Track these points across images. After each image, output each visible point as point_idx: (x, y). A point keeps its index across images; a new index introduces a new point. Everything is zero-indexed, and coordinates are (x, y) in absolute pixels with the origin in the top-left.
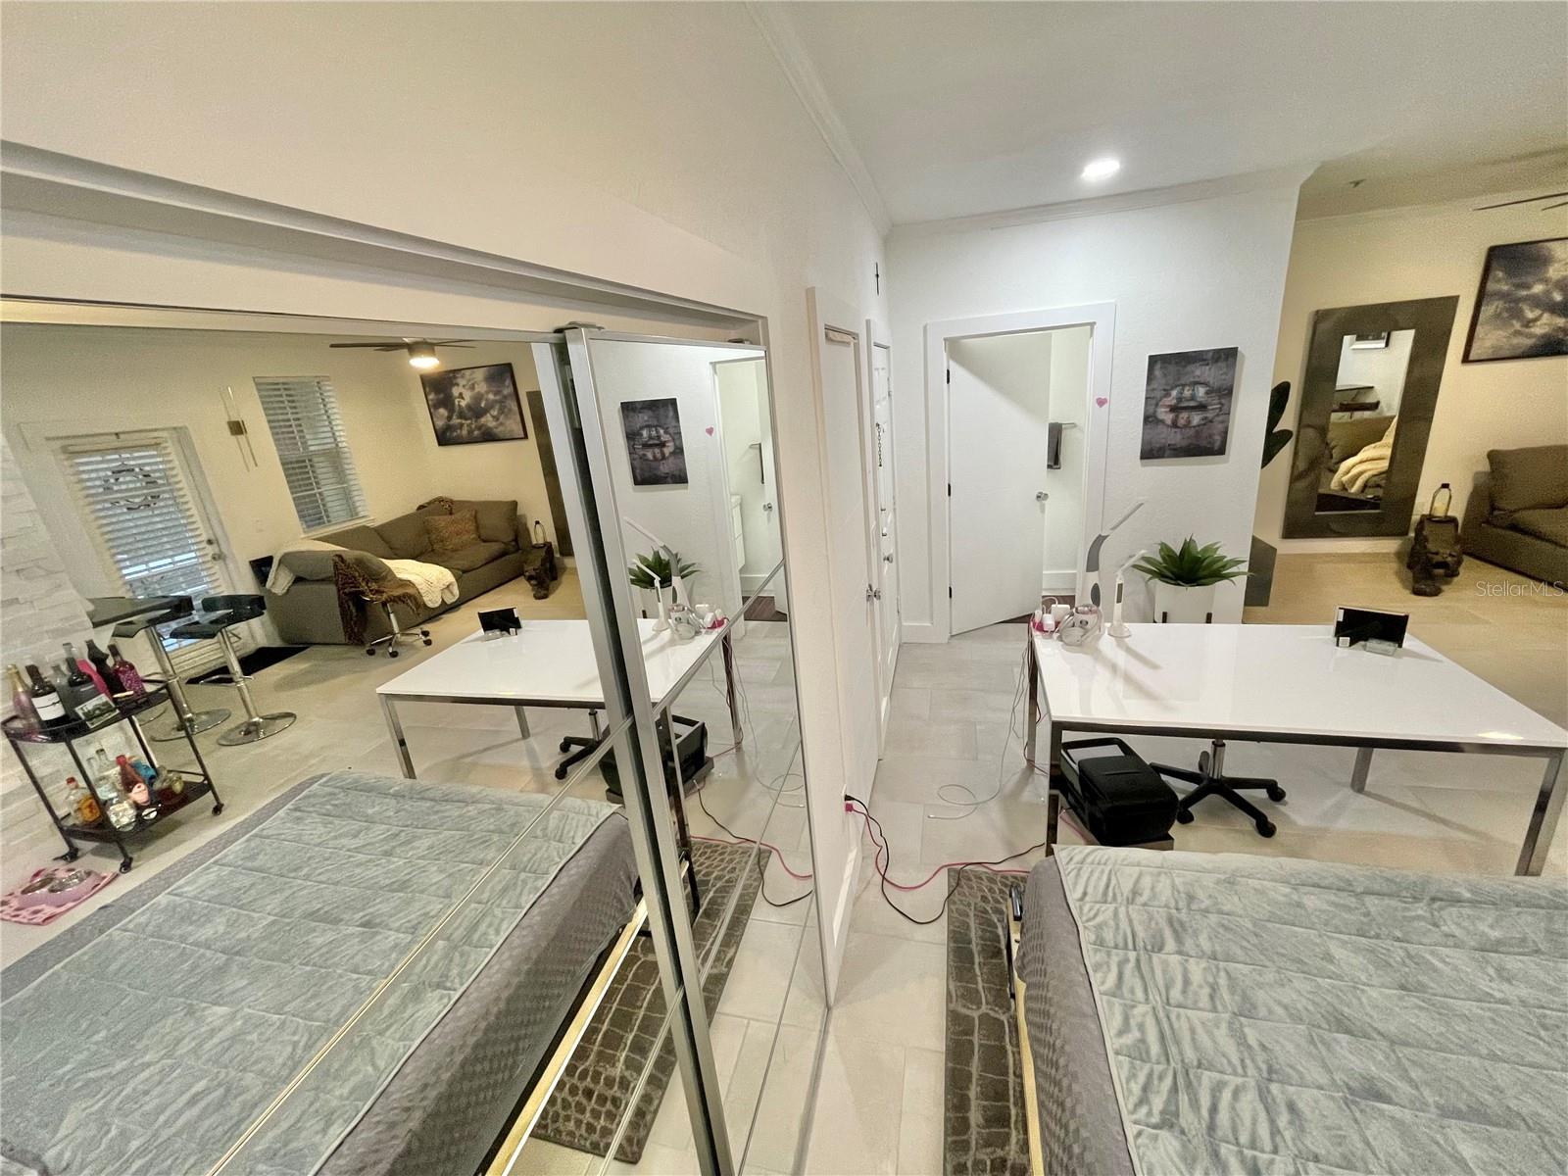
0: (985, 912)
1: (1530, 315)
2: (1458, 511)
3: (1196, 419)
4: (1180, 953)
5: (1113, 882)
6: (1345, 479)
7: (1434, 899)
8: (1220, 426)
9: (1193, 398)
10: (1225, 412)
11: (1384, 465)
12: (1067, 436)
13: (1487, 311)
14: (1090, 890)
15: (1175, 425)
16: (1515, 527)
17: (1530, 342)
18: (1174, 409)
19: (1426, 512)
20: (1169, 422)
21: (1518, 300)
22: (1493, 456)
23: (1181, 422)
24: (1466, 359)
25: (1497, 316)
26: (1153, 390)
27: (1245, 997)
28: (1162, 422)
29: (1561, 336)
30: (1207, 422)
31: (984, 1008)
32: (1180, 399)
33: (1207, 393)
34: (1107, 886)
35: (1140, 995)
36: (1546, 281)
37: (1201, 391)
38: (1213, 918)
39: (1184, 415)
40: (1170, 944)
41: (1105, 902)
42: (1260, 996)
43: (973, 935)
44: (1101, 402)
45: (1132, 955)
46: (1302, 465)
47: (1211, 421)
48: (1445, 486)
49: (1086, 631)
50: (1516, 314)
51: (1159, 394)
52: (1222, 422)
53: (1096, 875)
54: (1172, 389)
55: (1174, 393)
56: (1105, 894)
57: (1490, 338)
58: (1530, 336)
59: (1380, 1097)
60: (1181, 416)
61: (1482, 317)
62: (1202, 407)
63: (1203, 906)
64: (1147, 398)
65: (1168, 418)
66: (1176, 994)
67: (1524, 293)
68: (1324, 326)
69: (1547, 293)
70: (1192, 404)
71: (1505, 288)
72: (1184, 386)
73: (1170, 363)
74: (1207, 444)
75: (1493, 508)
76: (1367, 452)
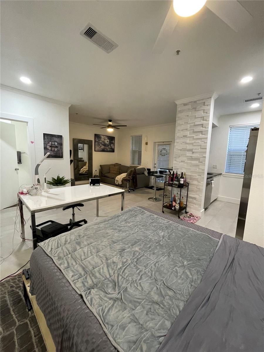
0: (13, 291)
1: (101, 145)
2: (98, 175)
3: (56, 150)
4: (81, 248)
5: (59, 242)
6: (82, 172)
7: (117, 217)
8: (61, 152)
9: (55, 145)
10: (62, 148)
11: (87, 169)
12: (23, 156)
13: (96, 143)
14: (53, 247)
15: (51, 150)
16: (105, 176)
17: (101, 149)
18: (51, 146)
19: (94, 175)
20: (50, 149)
21: (99, 143)
22: (101, 166)
23: (53, 150)
24: (95, 151)
25: (97, 145)
26: (45, 141)
27: (97, 249)
28: (48, 149)
29: (104, 149)
30: (58, 150)
31: (17, 324)
32: (52, 144)
33: (57, 144)
34: (58, 244)
35: (74, 263)
36: (101, 141)
37: (56, 143)
38: (85, 237)
39: (53, 149)
40: (78, 247)
41: (58, 248)
42: (100, 247)
43: (8, 302)
44: (32, 142)
45: (69, 256)
46: (76, 167)
47: (59, 150)
48: (96, 170)
49: (37, 190)
50: (99, 145)
51: (47, 143)
52: (61, 151)
53: (54, 243)
54: (50, 142)
55: (50, 143)
56: (58, 246)
57: (97, 148)
58: (101, 148)
59: (124, 250)
60: (53, 148)
61: (96, 144)
62: (57, 147)
63: (82, 236)
64: (44, 143)
65: (50, 148)
66: (83, 257)
67: (99, 142)
68: (75, 141)
69: (102, 142)
70: (54, 146)
71: (97, 141)
72: (52, 142)
73: (48, 136)
74: (58, 155)
75: (102, 174)
76: (84, 167)
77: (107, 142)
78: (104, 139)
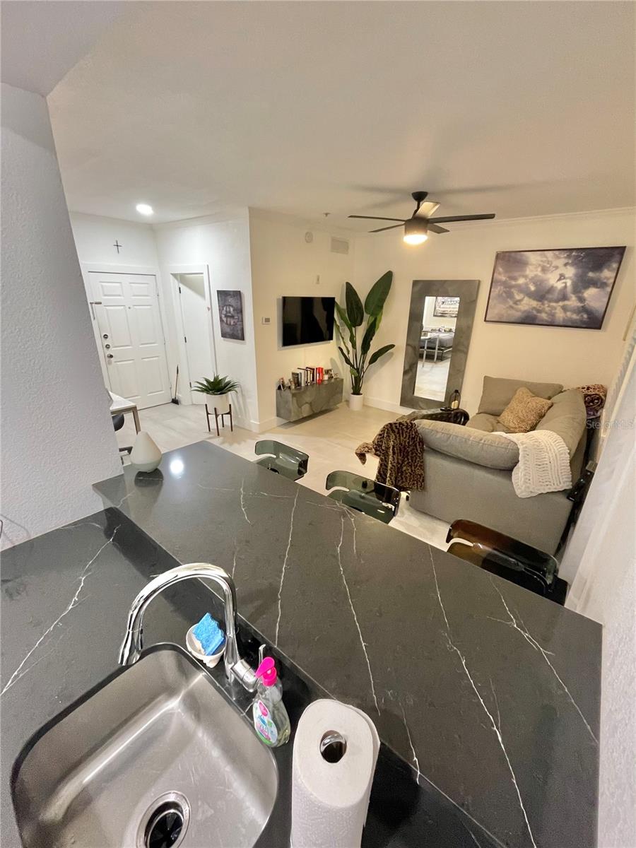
1: (518, 297)
3: (232, 322)
8: (239, 327)
9: (230, 312)
10: (242, 320)
13: (496, 291)
15: (227, 323)
17: (519, 314)
18: (225, 316)
21: (510, 287)
22: (486, 379)
24: (486, 320)
25: (500, 296)
28: (224, 321)
29: (535, 312)
30: (235, 324)
32: (227, 312)
36: (526, 277)
37: (232, 309)
44: (209, 309)
50: (510, 295)
51: (221, 308)
55: (225, 309)
57: (499, 309)
58: (517, 310)
60: (228, 320)
61: (494, 295)
62: (232, 317)
64: (219, 310)
67: (513, 283)
69: (526, 284)
70: (229, 315)
71: (503, 278)
72: (227, 306)
73: (222, 295)
77: (562, 277)
78: (544, 270)
